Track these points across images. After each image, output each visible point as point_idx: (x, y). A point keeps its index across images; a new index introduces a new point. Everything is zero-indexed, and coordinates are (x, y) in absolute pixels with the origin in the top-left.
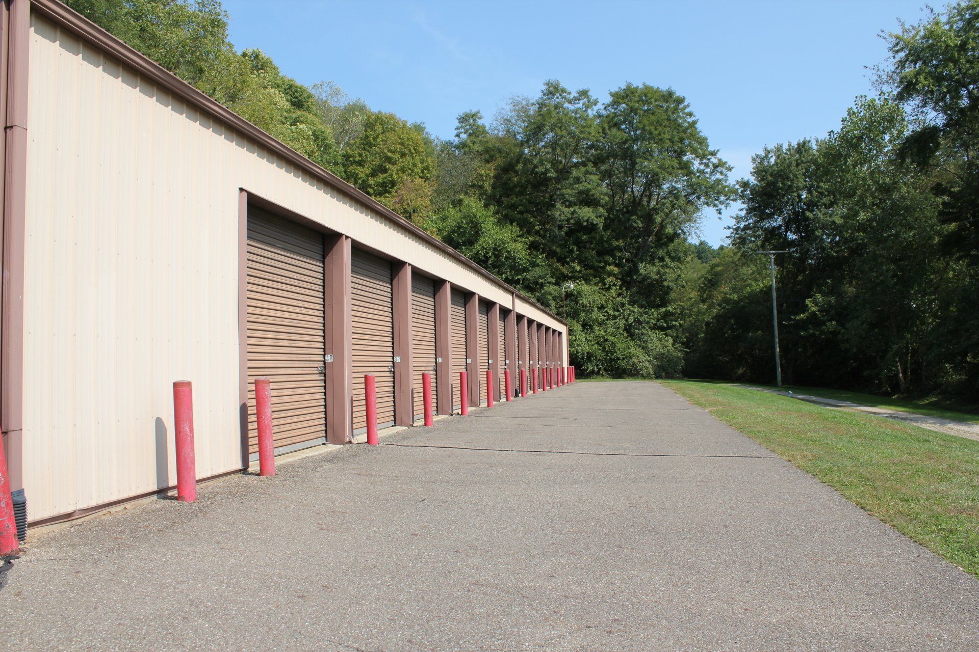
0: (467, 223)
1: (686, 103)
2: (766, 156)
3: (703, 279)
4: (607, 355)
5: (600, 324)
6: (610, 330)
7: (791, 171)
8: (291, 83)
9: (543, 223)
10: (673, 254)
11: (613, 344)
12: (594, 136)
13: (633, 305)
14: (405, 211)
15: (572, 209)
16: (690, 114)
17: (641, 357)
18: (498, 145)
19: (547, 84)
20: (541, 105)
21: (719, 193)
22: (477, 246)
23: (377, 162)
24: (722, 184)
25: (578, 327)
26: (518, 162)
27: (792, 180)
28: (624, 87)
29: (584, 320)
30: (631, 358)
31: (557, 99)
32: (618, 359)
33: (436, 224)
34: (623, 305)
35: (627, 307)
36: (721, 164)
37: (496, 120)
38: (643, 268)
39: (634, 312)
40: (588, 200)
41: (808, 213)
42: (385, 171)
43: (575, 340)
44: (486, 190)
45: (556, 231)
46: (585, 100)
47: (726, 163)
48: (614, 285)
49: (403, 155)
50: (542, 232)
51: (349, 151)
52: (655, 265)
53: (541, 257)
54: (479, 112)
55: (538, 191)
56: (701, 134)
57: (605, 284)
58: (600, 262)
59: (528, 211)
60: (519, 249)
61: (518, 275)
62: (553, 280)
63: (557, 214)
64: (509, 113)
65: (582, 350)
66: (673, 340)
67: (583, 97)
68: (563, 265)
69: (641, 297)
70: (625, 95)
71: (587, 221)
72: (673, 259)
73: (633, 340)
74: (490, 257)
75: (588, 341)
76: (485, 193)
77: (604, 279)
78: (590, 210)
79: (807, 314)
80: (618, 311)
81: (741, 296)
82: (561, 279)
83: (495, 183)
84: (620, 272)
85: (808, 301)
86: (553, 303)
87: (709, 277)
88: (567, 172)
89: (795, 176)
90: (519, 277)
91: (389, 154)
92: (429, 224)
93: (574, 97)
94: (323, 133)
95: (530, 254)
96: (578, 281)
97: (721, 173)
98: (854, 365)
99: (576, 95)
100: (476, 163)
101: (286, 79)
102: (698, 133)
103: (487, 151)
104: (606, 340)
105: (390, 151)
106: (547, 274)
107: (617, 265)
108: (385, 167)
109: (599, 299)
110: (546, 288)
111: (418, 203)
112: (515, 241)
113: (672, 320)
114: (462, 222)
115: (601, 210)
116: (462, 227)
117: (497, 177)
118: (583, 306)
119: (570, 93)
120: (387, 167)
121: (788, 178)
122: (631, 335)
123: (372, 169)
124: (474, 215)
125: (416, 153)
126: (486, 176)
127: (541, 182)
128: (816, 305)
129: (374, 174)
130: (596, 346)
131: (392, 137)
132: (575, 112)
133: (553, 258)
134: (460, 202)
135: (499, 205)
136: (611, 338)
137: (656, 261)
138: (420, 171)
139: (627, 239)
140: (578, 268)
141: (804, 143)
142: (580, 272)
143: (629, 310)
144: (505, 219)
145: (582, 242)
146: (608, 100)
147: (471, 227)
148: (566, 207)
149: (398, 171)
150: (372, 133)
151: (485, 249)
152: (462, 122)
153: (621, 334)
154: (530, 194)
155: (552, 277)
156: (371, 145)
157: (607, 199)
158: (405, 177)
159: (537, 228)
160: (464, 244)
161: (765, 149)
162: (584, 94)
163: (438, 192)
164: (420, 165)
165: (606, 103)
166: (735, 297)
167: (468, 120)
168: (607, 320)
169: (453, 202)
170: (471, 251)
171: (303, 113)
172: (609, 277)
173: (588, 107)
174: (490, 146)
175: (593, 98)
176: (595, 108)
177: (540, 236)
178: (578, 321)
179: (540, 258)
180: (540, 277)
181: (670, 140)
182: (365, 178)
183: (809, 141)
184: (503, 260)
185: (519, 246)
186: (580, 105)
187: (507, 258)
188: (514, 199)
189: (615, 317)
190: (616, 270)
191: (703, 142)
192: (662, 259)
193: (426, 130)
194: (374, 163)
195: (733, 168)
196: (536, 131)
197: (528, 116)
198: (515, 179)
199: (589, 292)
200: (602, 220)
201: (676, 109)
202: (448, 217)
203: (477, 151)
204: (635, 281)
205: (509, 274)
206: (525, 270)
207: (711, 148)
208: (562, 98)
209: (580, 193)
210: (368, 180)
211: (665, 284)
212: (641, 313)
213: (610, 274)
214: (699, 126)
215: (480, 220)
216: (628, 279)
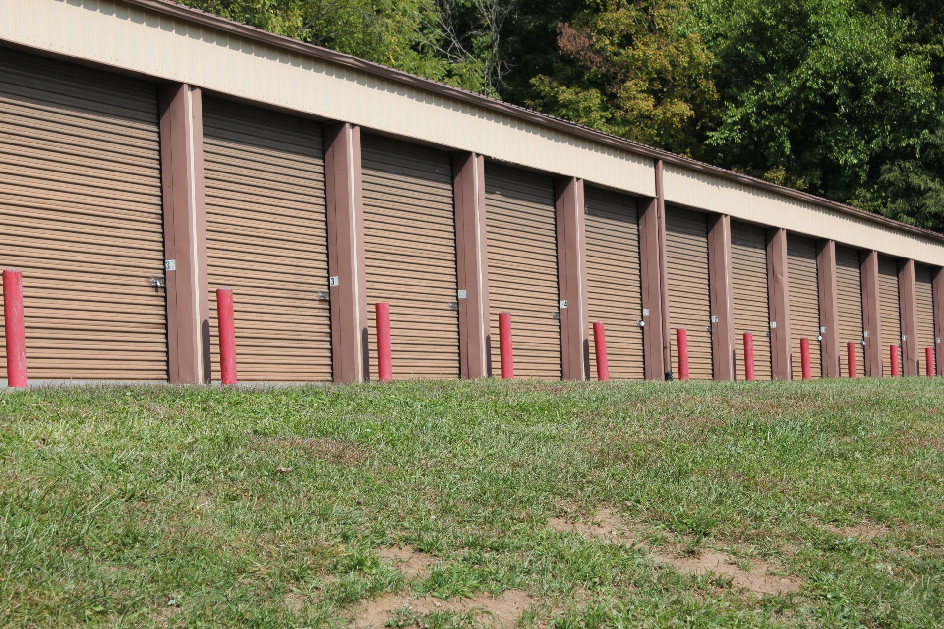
60: (909, 71)
112: (899, 51)
114: (765, 13)
116: (764, 25)
147: (788, 25)
185: (910, 64)
187: (880, 97)
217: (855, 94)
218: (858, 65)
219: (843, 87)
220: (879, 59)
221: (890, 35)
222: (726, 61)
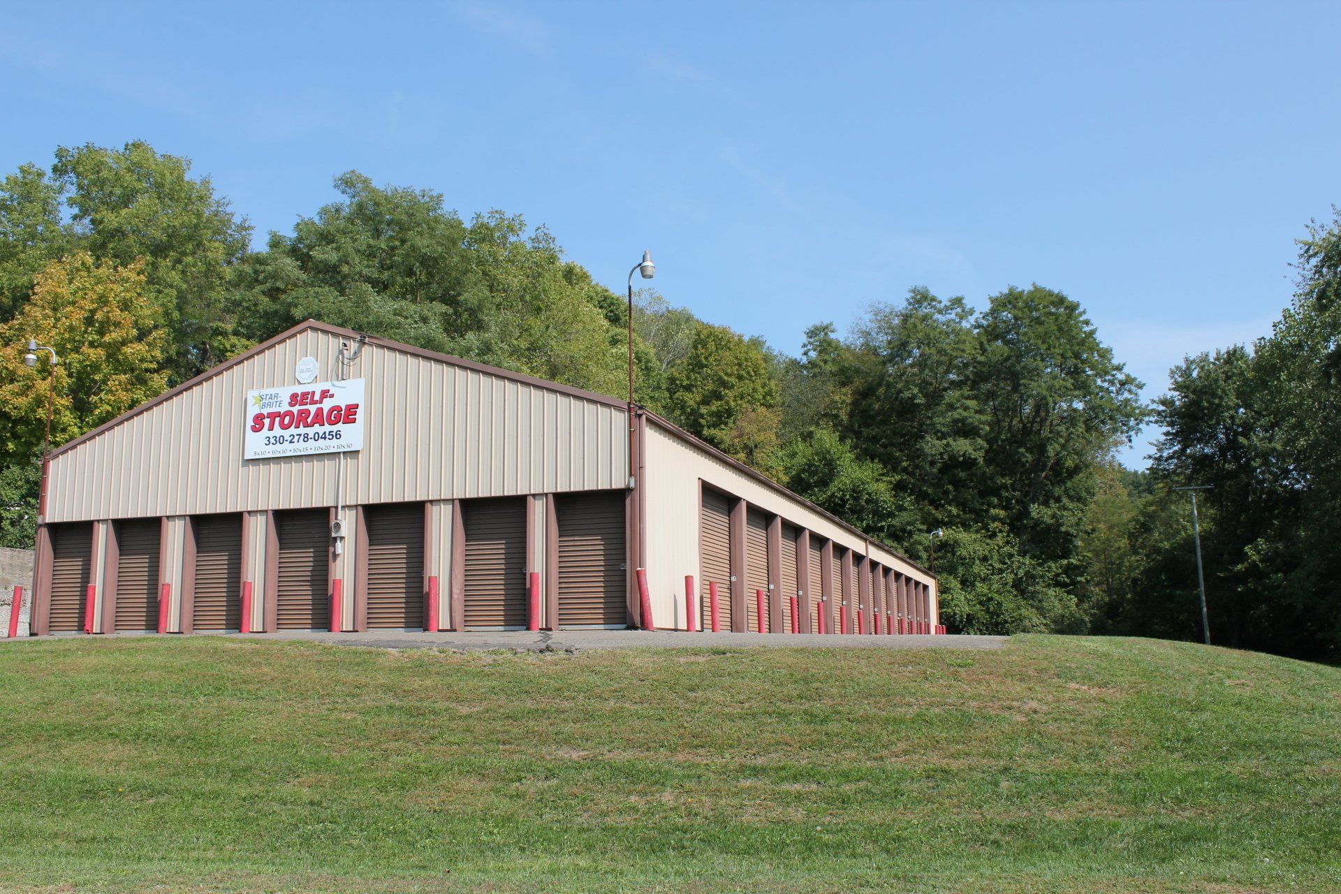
0: (820, 461)
1: (1081, 309)
2: (1188, 368)
3: (1134, 523)
4: (992, 618)
5: (984, 580)
6: (995, 586)
7: (1218, 387)
8: (606, 294)
9: (910, 458)
10: (1072, 493)
11: (1000, 604)
12: (969, 354)
13: (1023, 556)
14: (746, 446)
15: (945, 442)
16: (1087, 323)
17: (1035, 620)
18: (856, 363)
19: (914, 291)
20: (906, 318)
21: (1128, 416)
22: (833, 488)
23: (710, 386)
24: (1131, 405)
25: (955, 584)
26: (879, 385)
27: (1221, 398)
28: (1006, 291)
29: (963, 575)
30: (1021, 621)
31: (925, 310)
32: (1006, 622)
33: (783, 461)
34: (1011, 556)
35: (1017, 558)
36: (1129, 381)
37: (853, 333)
38: (1035, 510)
39: (1025, 564)
40: (965, 430)
41: (1241, 439)
42: (719, 397)
43: (952, 600)
44: (842, 420)
45: (928, 468)
46: (959, 310)
47: (1135, 379)
48: (1001, 531)
49: (740, 378)
50: (910, 469)
51: (675, 374)
52: (1049, 507)
53: (909, 499)
54: (831, 324)
55: (904, 420)
56: (1101, 346)
57: (988, 530)
58: (982, 504)
59: (892, 445)
60: (882, 490)
61: (881, 521)
62: (924, 527)
63: (927, 449)
64: (868, 324)
65: (961, 611)
66: (1079, 600)
67: (956, 306)
68: (937, 509)
69: (1033, 546)
70: (1009, 300)
71: (964, 455)
72: (1071, 498)
73: (1024, 599)
74: (848, 500)
75: (969, 600)
76: (840, 423)
77: (988, 524)
78: (967, 442)
79: (1246, 564)
80: (1005, 563)
81: (1174, 543)
82: (934, 524)
83: (852, 411)
84: (1007, 516)
85: (1247, 549)
86: (924, 555)
87: (1142, 519)
88: (940, 396)
89: (1224, 391)
90: (883, 523)
91: (726, 378)
92: (774, 460)
93: (945, 306)
94: (646, 354)
95: (895, 496)
96: (954, 527)
97: (1130, 391)
98: (1312, 628)
99: (949, 304)
100: (830, 387)
101: (599, 289)
102: (1098, 345)
103: (843, 371)
104: (991, 599)
105: (726, 374)
106: (916, 520)
107: (1005, 508)
108: (720, 392)
109: (981, 550)
110: (915, 537)
111: (760, 437)
112: (877, 480)
113: (1076, 576)
114: (814, 459)
115: (980, 441)
116: (814, 465)
117: (855, 404)
118: (962, 559)
119: (940, 302)
120: (723, 393)
121: (1214, 395)
122: (1022, 592)
123: (703, 395)
124: (827, 450)
125: (756, 375)
126: (842, 403)
127: (907, 409)
128: (1258, 552)
129: (705, 401)
130: (978, 606)
131: (727, 356)
132: (947, 324)
133: (924, 500)
134: (810, 435)
135: (857, 438)
136: (996, 596)
137: (1052, 501)
138: (761, 397)
139: (1016, 475)
140: (955, 511)
141: (1235, 351)
142: (958, 516)
143: (1019, 561)
144: (865, 455)
145: (960, 480)
146: (987, 307)
147: (825, 465)
148: (938, 439)
149: (735, 397)
150: (703, 351)
151: (842, 491)
152: (811, 337)
153: (1008, 591)
154: (896, 423)
155: (923, 523)
156: (703, 366)
157: (988, 428)
158: (744, 405)
159: (905, 464)
160: (817, 484)
161: (1187, 360)
162: (958, 301)
163: (784, 424)
164: (761, 390)
165: (984, 311)
166: (1166, 545)
167: (819, 336)
168: (992, 575)
169: (802, 434)
170: (825, 493)
171: (621, 330)
172: (993, 522)
173: (961, 318)
174: (847, 365)
175: (968, 307)
176: (972, 319)
177: (907, 474)
178: (955, 578)
179: (908, 501)
180: (909, 523)
181: (1062, 355)
182: (695, 406)
183: (1242, 348)
184: (864, 503)
185: (882, 487)
186: (953, 316)
187: (868, 501)
188: (874, 431)
189: (1001, 571)
190: (1002, 513)
191: (1105, 354)
192: (1058, 500)
193: (767, 344)
194: (707, 388)
195: (1144, 384)
196: (900, 348)
197: (892, 328)
198: (877, 407)
199: (968, 541)
200: (982, 453)
201: (1070, 316)
202: (797, 453)
203: (831, 371)
204: (1025, 526)
205: (869, 520)
206: (891, 515)
207: (1115, 362)
208: (931, 308)
209: (955, 421)
210: (699, 408)
211: (1063, 529)
212: (1034, 565)
213: (995, 519)
214: (1098, 336)
215: (835, 457)
216: (1017, 524)
217: (856, 499)
218: (858, 486)
219: (851, 496)
220: (868, 483)
221: (873, 472)
222: (792, 481)
